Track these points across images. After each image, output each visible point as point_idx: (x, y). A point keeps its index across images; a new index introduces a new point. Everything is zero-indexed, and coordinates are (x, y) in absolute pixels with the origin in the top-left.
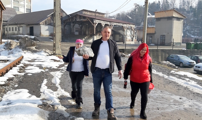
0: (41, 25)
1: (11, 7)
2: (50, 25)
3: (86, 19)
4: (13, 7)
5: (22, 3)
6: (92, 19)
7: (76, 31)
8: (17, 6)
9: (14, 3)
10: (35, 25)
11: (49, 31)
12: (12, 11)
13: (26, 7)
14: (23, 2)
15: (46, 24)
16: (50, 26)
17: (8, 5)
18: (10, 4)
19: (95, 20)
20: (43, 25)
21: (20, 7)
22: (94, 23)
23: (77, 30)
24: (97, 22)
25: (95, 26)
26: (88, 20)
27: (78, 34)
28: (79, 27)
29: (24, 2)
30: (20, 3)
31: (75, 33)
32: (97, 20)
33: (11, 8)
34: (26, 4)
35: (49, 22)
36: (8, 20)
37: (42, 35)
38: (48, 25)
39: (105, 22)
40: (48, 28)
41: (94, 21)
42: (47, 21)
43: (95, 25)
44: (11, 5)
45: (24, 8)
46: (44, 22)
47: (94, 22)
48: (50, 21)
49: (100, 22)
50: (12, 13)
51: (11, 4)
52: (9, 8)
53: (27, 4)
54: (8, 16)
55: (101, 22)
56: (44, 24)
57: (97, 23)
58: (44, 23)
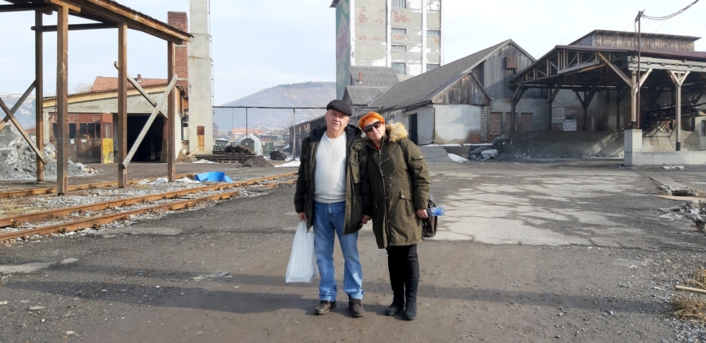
0: (434, 106)
1: (385, 65)
2: (468, 103)
3: (596, 61)
4: (389, 66)
5: (416, 50)
6: (621, 58)
7: (569, 118)
8: (403, 61)
9: (395, 54)
10: (420, 108)
11: (465, 125)
12: (386, 75)
13: (425, 61)
14: (419, 47)
15: (452, 99)
16: (466, 106)
17: (378, 61)
18: (382, 58)
19: (636, 59)
20: (442, 104)
21: (409, 63)
22: (629, 74)
23: (570, 112)
24: (645, 66)
25: (635, 85)
26: (602, 62)
27: (575, 129)
28: (578, 103)
29: (422, 47)
30: (411, 51)
31: (564, 124)
32: (643, 59)
33: (386, 69)
34: (427, 51)
35: (463, 93)
36: (370, 102)
37: (441, 139)
38: (462, 103)
39: (687, 63)
40: (460, 115)
41: (630, 65)
42: (457, 91)
43: (638, 81)
44: (387, 58)
45: (422, 64)
46: (447, 95)
47: (632, 67)
48: (469, 89)
49: (662, 68)
50: (385, 82)
51: (386, 56)
52: (380, 68)
53: (430, 50)
54: (371, 91)
55: (666, 67)
56: (447, 101)
57: (643, 73)
58: (447, 98)
